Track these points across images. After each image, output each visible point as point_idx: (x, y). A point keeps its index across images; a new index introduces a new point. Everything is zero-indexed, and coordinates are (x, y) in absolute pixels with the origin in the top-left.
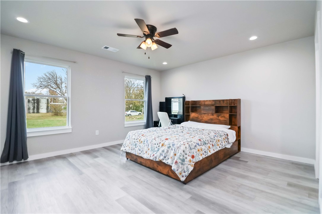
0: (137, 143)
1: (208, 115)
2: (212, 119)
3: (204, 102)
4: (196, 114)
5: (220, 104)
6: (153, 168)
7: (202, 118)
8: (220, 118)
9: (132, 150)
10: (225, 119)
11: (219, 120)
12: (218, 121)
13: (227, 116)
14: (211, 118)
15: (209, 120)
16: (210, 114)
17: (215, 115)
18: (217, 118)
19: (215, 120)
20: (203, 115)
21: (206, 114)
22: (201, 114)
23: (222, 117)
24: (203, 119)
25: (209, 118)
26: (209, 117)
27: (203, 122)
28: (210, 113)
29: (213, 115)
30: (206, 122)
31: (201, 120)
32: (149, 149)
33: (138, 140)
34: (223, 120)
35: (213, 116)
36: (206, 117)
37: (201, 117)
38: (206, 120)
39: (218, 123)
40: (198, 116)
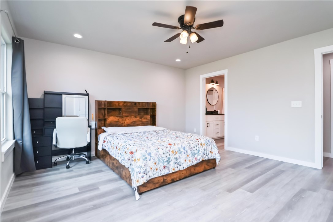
0: (170, 156)
1: (131, 117)
2: (134, 122)
3: (119, 103)
4: (116, 117)
5: (136, 106)
6: (190, 174)
7: (123, 122)
8: (143, 120)
9: (162, 170)
10: (147, 120)
11: (142, 121)
12: (140, 123)
13: (148, 117)
14: (134, 120)
15: (132, 123)
16: (132, 117)
17: (138, 117)
18: (140, 119)
19: (138, 122)
20: (124, 118)
21: (128, 117)
22: (122, 117)
23: (145, 118)
24: (125, 123)
25: (132, 121)
26: (132, 119)
27: (125, 126)
28: (132, 115)
29: (136, 117)
30: (129, 125)
31: (122, 123)
32: (188, 156)
33: (170, 153)
34: (145, 121)
35: (136, 119)
36: (128, 121)
37: (122, 120)
38: (128, 123)
39: (141, 125)
40: (118, 120)
